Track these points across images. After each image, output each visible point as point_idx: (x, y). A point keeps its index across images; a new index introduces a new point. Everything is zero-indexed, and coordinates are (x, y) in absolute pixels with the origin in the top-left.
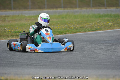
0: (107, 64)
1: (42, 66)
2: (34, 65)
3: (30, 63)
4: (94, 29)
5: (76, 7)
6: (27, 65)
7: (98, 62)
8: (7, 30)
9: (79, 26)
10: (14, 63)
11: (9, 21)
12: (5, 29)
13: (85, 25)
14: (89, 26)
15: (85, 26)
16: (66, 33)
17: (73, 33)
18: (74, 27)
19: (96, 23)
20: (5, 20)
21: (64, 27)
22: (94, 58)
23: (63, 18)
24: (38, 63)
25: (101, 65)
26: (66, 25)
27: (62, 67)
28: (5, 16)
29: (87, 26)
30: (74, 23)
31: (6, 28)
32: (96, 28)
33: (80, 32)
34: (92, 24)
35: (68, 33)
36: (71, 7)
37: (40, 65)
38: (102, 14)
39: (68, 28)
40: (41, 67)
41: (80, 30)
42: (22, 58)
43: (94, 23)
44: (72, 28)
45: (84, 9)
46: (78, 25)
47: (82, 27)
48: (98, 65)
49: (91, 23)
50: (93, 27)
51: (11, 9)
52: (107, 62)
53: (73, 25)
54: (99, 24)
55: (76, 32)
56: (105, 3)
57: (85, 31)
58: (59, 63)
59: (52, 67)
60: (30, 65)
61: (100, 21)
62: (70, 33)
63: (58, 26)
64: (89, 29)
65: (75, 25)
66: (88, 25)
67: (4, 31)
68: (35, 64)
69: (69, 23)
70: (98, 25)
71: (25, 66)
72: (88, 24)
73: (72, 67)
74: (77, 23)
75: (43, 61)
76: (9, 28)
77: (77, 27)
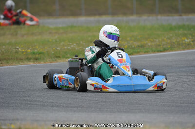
0: (183, 105)
1: (77, 107)
2: (63, 107)
3: (57, 103)
4: (162, 50)
5: (132, 14)
6: (53, 106)
7: (167, 102)
8: (20, 50)
9: (136, 44)
10: (31, 103)
11: (23, 36)
12: (17, 49)
13: (147, 42)
14: (153, 44)
15: (147, 44)
18: (129, 46)
19: (165, 39)
20: (16, 35)
22: (161, 96)
24: (70, 104)
25: (173, 106)
27: (109, 110)
28: (17, 28)
29: (149, 44)
30: (128, 39)
31: (17, 47)
32: (164, 46)
33: (138, 53)
34: (158, 40)
36: (125, 14)
37: (74, 107)
38: (174, 24)
40: (75, 109)
41: (139, 51)
42: (44, 94)
43: (161, 40)
44: (126, 47)
45: (145, 17)
47: (142, 46)
48: (168, 106)
49: (156, 40)
50: (160, 45)
52: (182, 102)
53: (126, 43)
54: (169, 41)
56: (180, 7)
57: (147, 52)
58: (105, 103)
59: (93, 109)
60: (57, 106)
61: (171, 35)
64: (154, 49)
65: (131, 42)
66: (151, 42)
67: (15, 50)
68: (64, 105)
70: (168, 43)
71: (50, 107)
72: (152, 40)
73: (126, 109)
74: (133, 39)
75: (77, 100)
76: (22, 46)
77: (133, 46)
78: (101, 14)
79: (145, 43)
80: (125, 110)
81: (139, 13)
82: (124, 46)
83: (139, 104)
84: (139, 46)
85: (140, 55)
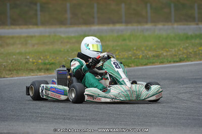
1: (90, 120)
2: (76, 119)
3: (68, 115)
4: (178, 60)
5: (147, 22)
6: (64, 119)
7: (183, 115)
8: (31, 60)
9: (151, 54)
10: (42, 115)
11: (33, 46)
12: (27, 59)
13: (162, 52)
14: (169, 54)
15: (162, 53)
16: (130, 65)
17: (142, 65)
18: (143, 56)
19: (181, 49)
20: (26, 44)
21: (126, 56)
22: (177, 108)
23: (124, 40)
24: (83, 116)
25: (189, 119)
26: (130, 53)
27: (123, 123)
28: (27, 37)
29: (165, 54)
30: (143, 49)
31: (28, 57)
32: (180, 57)
33: (153, 63)
34: (173, 50)
35: (133, 65)
36: (139, 22)
37: (87, 120)
38: (190, 33)
39: (133, 58)
40: (88, 121)
41: (154, 61)
42: (55, 106)
43: (176, 50)
44: (140, 57)
45: (160, 26)
46: (150, 52)
47: (158, 56)
48: (185, 119)
49: (170, 50)
50: (175, 55)
51: (36, 24)
53: (141, 53)
54: (185, 51)
55: (146, 65)
56: (196, 15)
57: (162, 63)
58: (119, 116)
59: (106, 122)
60: (69, 119)
61: (187, 45)
62: (137, 66)
63: (117, 53)
64: (169, 59)
65: (146, 52)
66: (167, 51)
67: (25, 61)
69: (135, 48)
70: (184, 53)
71: (61, 120)
72: (167, 50)
73: (141, 122)
74: (148, 48)
75: (90, 113)
76: (33, 56)
77: (148, 56)
78: (114, 23)
79: (161, 52)
80: (139, 123)
81: (155, 21)
82: (139, 56)
83: (155, 117)
84: (154, 56)
85: (155, 65)
